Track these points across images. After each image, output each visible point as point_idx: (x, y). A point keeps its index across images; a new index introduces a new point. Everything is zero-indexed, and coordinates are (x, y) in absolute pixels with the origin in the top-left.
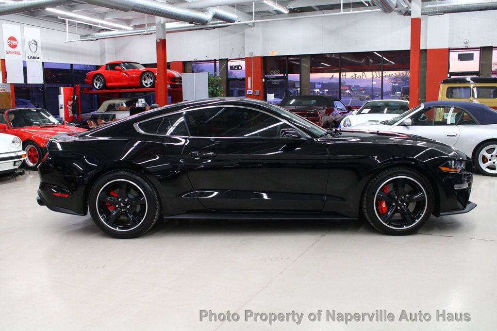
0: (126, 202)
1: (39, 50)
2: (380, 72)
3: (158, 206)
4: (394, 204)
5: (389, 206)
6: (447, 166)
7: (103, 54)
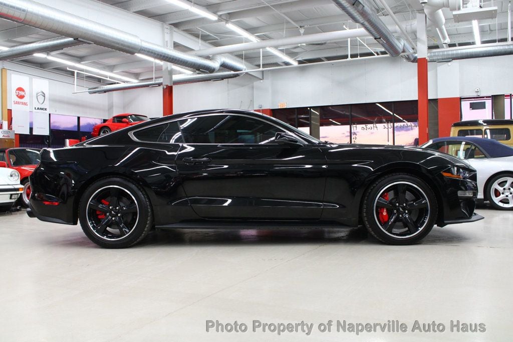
0: (116, 210)
1: (47, 102)
2: (392, 124)
3: (150, 214)
4: (395, 211)
5: (390, 213)
6: (449, 171)
7: (111, 108)
